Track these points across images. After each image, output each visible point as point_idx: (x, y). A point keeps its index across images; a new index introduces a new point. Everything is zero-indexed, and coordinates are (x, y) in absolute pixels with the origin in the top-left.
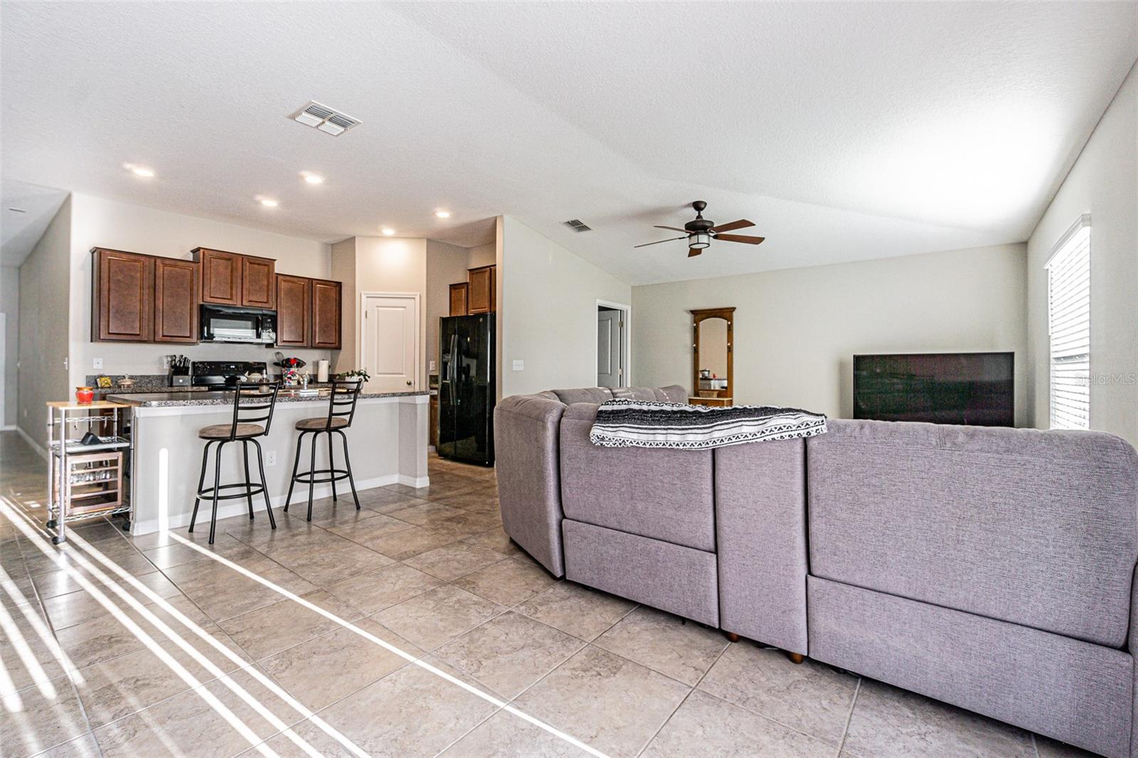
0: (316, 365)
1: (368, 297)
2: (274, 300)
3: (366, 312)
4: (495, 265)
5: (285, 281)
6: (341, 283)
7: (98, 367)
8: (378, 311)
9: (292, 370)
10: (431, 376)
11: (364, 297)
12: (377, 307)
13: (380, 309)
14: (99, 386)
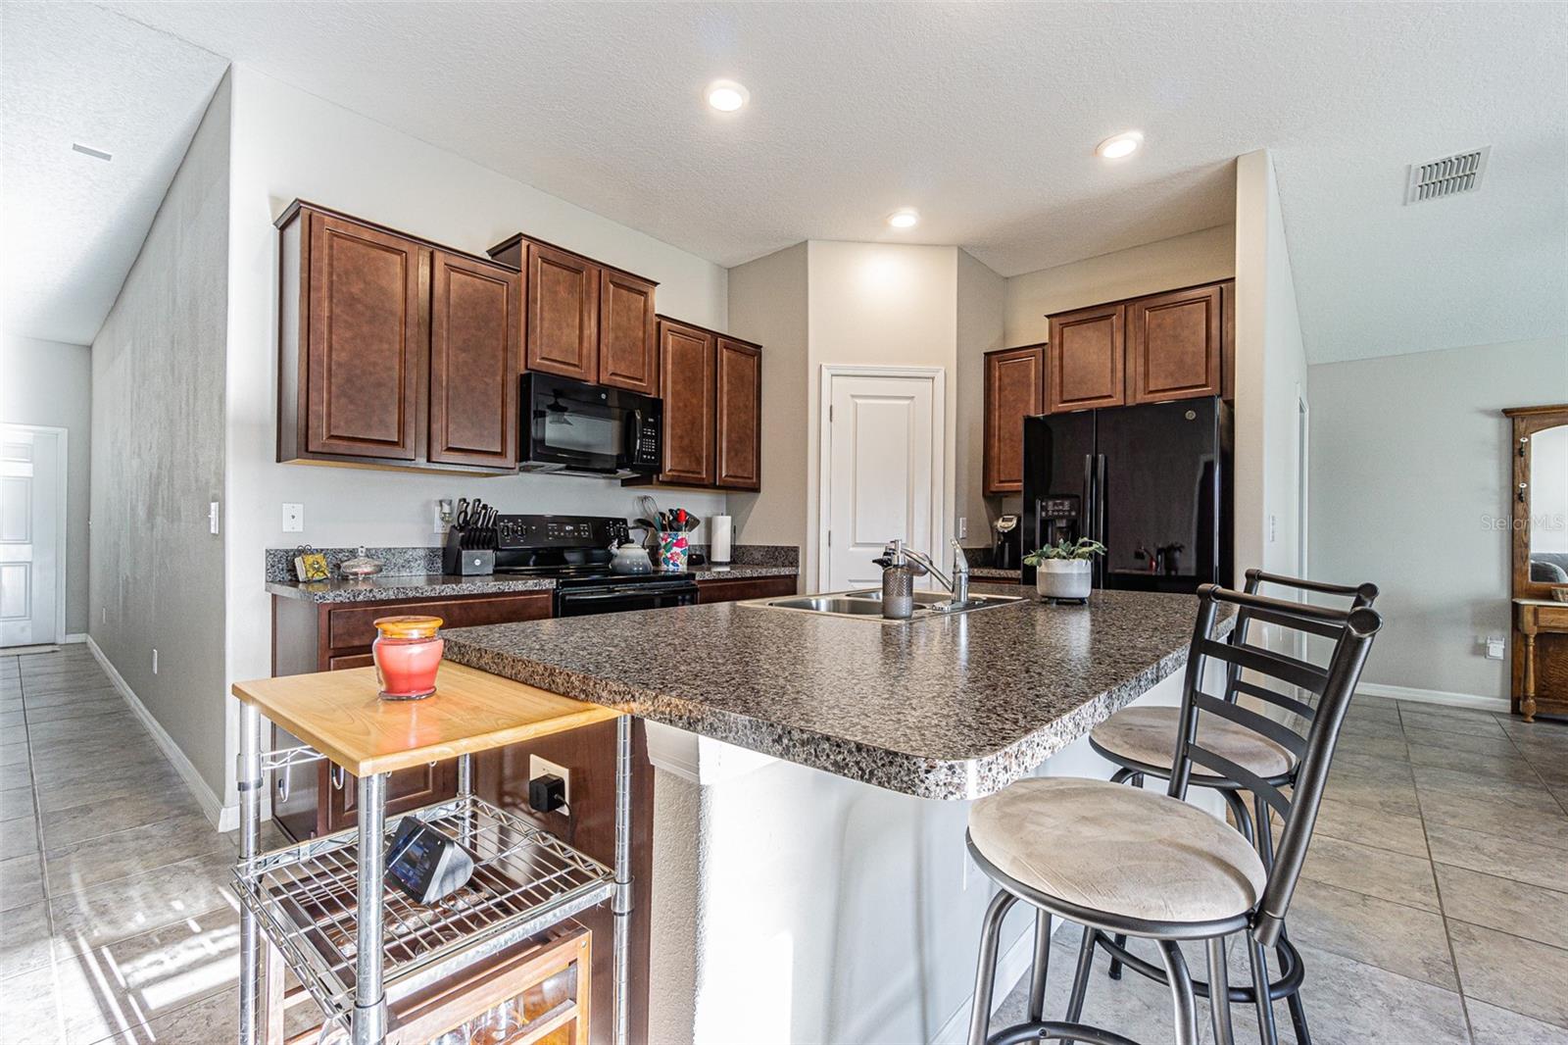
0: (711, 524)
1: (835, 375)
2: (653, 375)
3: (832, 407)
4: (1233, 279)
6: (760, 348)
7: (293, 528)
8: (855, 404)
9: (682, 535)
11: (826, 374)
12: (853, 396)
13: (859, 401)
14: (301, 577)
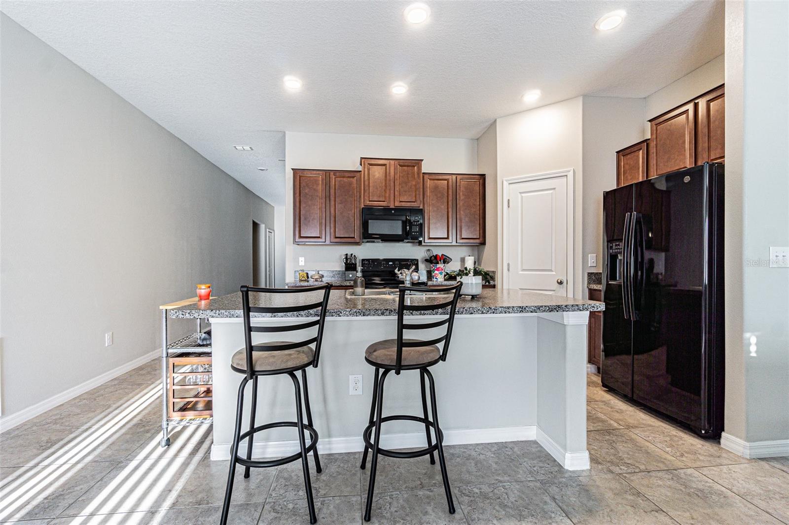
0: (463, 260)
1: (510, 184)
2: (421, 199)
3: (509, 200)
5: (430, 179)
6: (484, 175)
7: (302, 264)
8: (522, 197)
10: (590, 274)
12: (520, 193)
13: (523, 195)
